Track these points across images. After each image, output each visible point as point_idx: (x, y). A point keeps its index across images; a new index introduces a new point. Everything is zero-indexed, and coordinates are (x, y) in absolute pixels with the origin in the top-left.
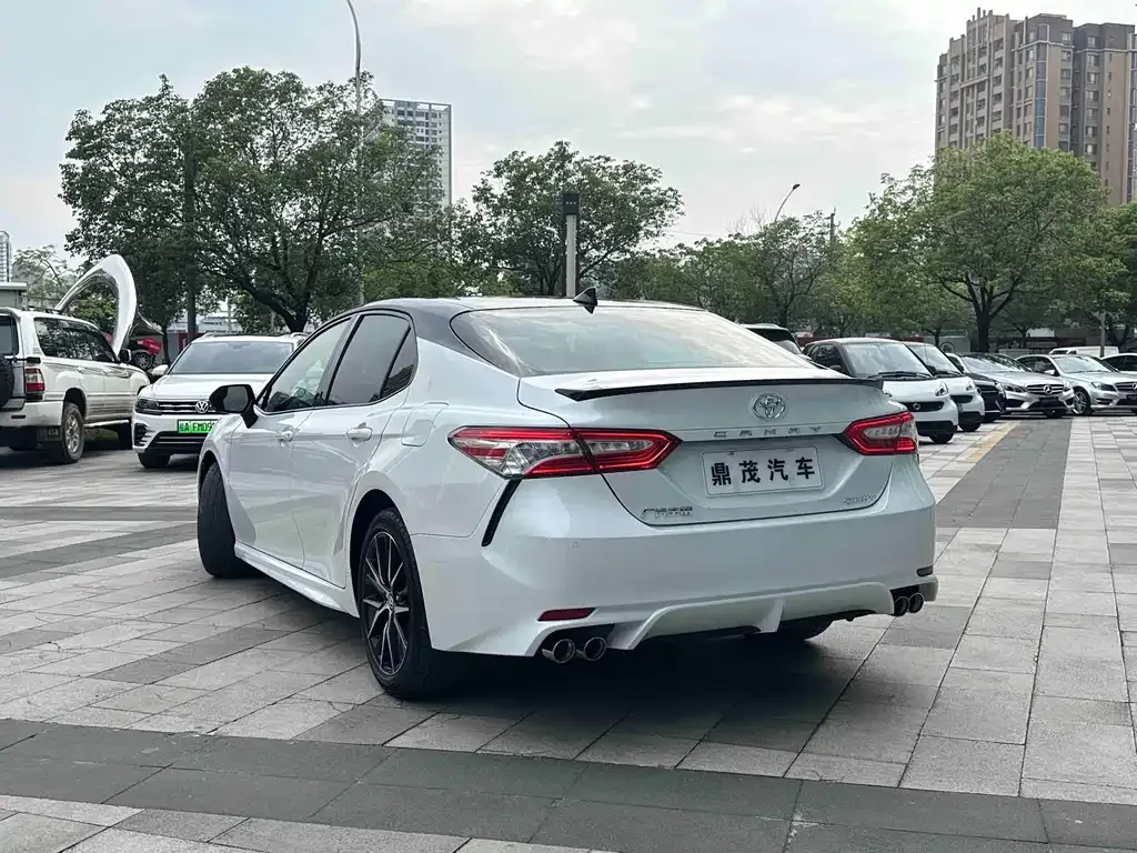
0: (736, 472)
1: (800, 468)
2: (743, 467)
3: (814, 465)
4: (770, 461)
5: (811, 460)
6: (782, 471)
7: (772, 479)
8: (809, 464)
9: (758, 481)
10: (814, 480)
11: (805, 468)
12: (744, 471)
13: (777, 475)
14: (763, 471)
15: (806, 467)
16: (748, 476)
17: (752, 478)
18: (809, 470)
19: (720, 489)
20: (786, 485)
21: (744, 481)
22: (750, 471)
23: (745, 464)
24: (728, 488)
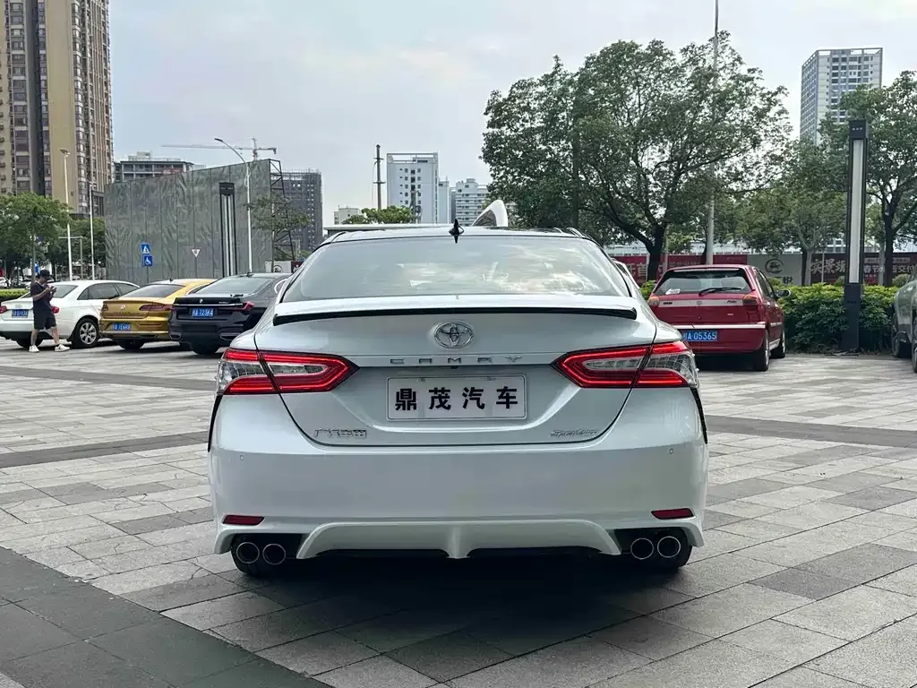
0: (423, 398)
1: (500, 397)
2: (433, 394)
3: (519, 395)
4: (466, 390)
5: (515, 390)
6: (478, 400)
7: (465, 406)
8: (511, 394)
9: (449, 408)
10: (515, 411)
11: (506, 398)
12: (433, 398)
13: (472, 404)
14: (456, 399)
15: (508, 397)
16: (437, 402)
17: (442, 405)
18: (511, 400)
19: (402, 414)
20: (481, 413)
21: (431, 408)
22: (440, 398)
23: (435, 391)
24: (411, 414)
